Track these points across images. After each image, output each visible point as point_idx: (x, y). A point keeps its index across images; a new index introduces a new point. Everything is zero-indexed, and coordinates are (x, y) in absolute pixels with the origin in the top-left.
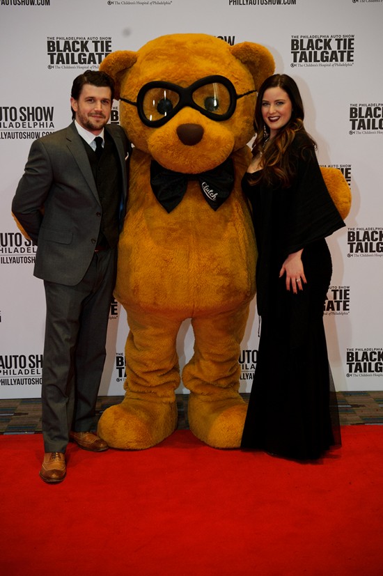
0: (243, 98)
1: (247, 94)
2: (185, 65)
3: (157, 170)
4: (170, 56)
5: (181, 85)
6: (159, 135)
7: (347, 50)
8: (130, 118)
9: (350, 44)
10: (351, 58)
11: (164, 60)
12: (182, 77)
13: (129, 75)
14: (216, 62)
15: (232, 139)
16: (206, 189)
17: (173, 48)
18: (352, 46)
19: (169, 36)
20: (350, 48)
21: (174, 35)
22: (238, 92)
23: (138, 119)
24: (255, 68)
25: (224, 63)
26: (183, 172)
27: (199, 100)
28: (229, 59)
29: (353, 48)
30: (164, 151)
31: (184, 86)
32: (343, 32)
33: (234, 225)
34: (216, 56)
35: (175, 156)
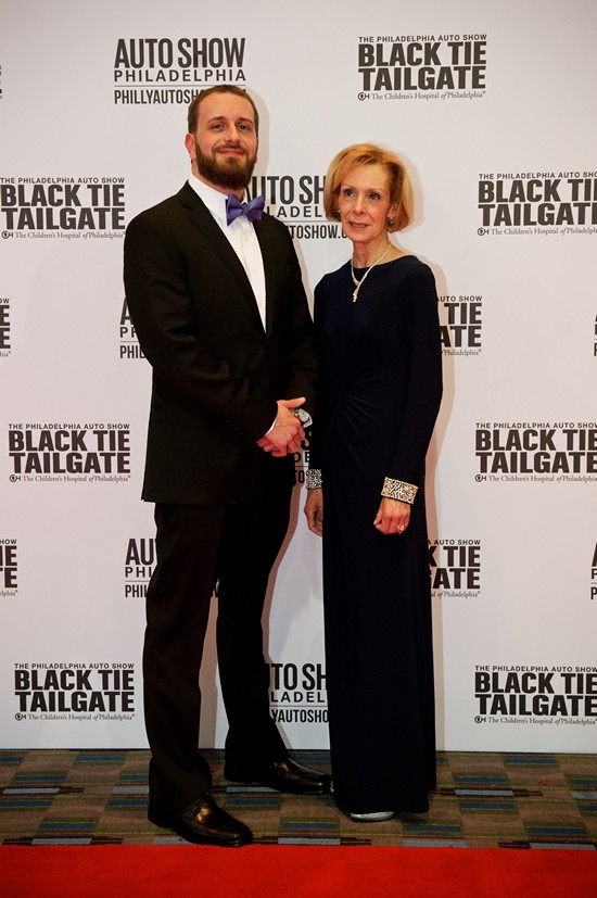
7: (472, 64)
9: (478, 52)
10: (481, 82)
18: (482, 57)
20: (477, 60)
29: (484, 62)
32: (464, 29)
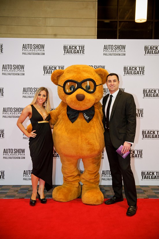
0: (98, 86)
1: (100, 85)
2: (80, 75)
3: (69, 109)
4: (75, 72)
5: (78, 81)
6: (70, 97)
8: (60, 91)
11: (73, 73)
12: (79, 79)
13: (61, 77)
14: (90, 74)
15: (94, 100)
16: (85, 116)
17: (76, 69)
19: (75, 65)
21: (77, 65)
22: (97, 84)
23: (64, 92)
24: (103, 76)
25: (93, 75)
26: (78, 110)
27: (84, 86)
28: (94, 73)
30: (72, 103)
31: (79, 81)
33: (94, 128)
34: (90, 72)
35: (75, 104)
